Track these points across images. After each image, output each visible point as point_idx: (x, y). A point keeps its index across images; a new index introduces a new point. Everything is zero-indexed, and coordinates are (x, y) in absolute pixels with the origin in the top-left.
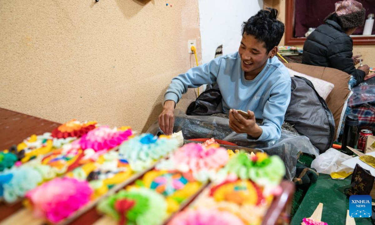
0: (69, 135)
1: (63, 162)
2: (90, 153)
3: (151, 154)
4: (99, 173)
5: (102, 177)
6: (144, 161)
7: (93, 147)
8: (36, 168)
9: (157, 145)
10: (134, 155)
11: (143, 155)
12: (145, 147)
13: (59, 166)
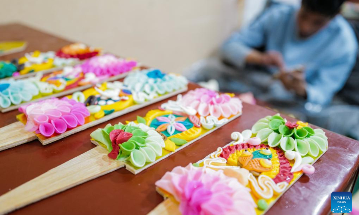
0: (72, 56)
1: (62, 81)
2: (91, 77)
3: (156, 88)
4: (99, 99)
5: (102, 103)
6: (148, 94)
7: (94, 72)
8: (34, 83)
9: (165, 80)
10: (138, 87)
11: (147, 89)
12: (151, 81)
13: (57, 84)
